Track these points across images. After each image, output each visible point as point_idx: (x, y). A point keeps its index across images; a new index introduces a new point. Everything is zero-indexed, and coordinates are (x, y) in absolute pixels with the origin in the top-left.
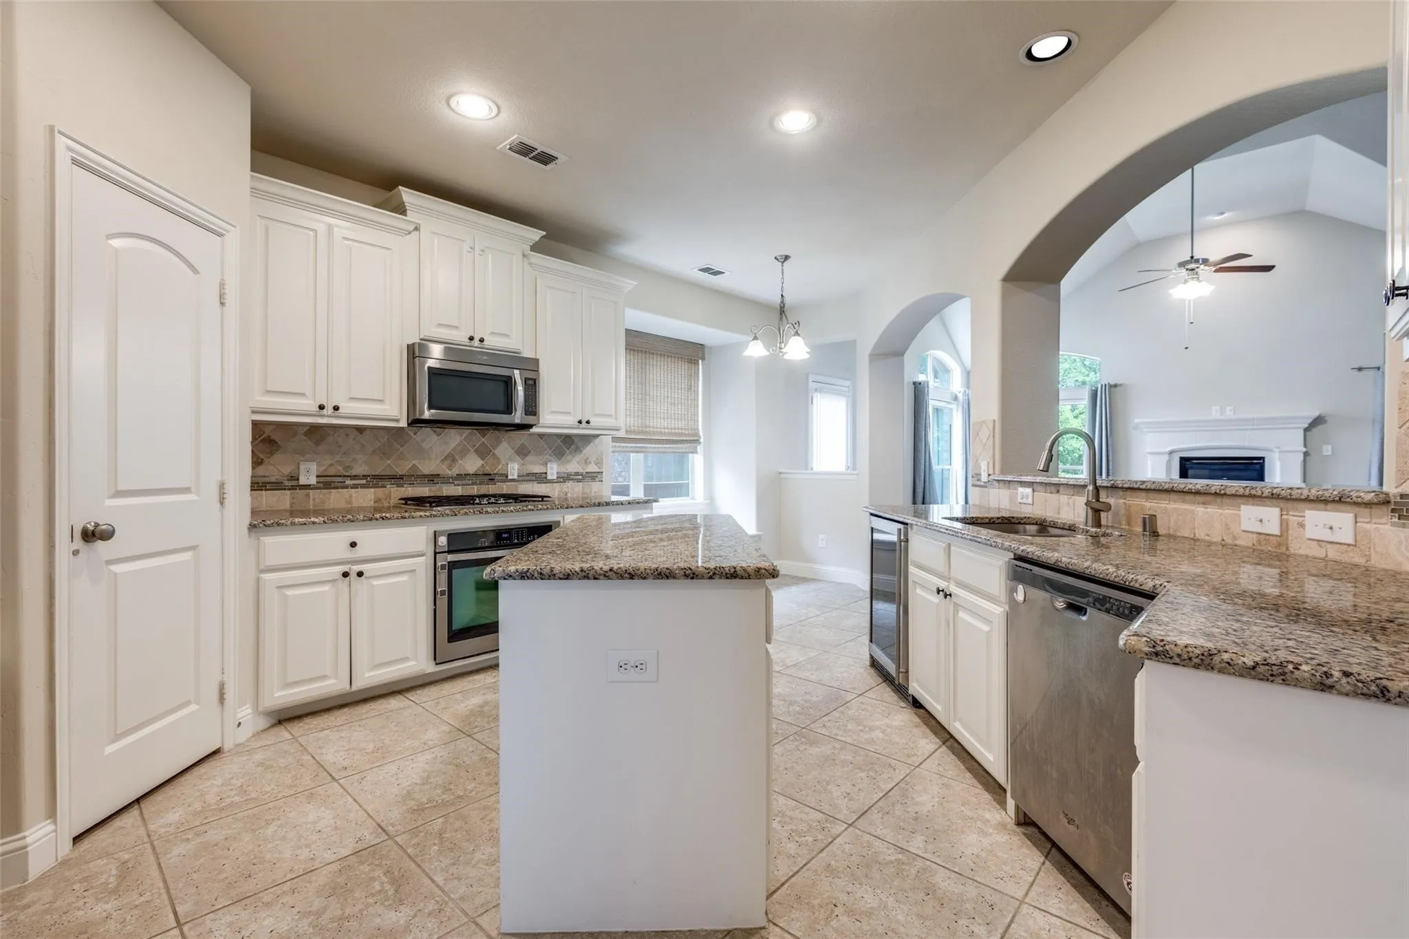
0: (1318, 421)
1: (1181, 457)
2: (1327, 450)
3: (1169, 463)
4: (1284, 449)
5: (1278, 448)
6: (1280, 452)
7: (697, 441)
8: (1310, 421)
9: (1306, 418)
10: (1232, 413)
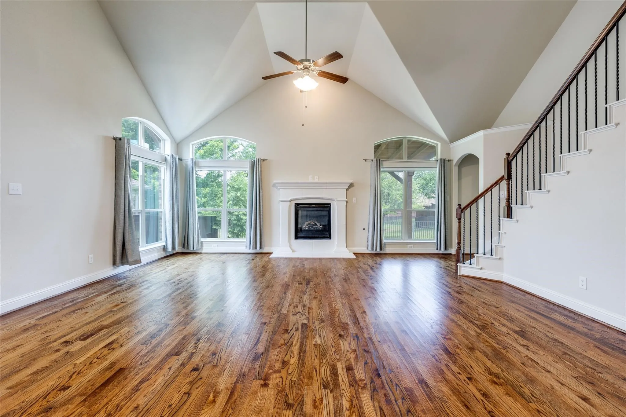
0: (351, 185)
1: (295, 204)
2: (354, 200)
3: (290, 206)
4: (339, 199)
5: (336, 199)
6: (337, 201)
8: (349, 185)
9: (348, 183)
10: (318, 179)
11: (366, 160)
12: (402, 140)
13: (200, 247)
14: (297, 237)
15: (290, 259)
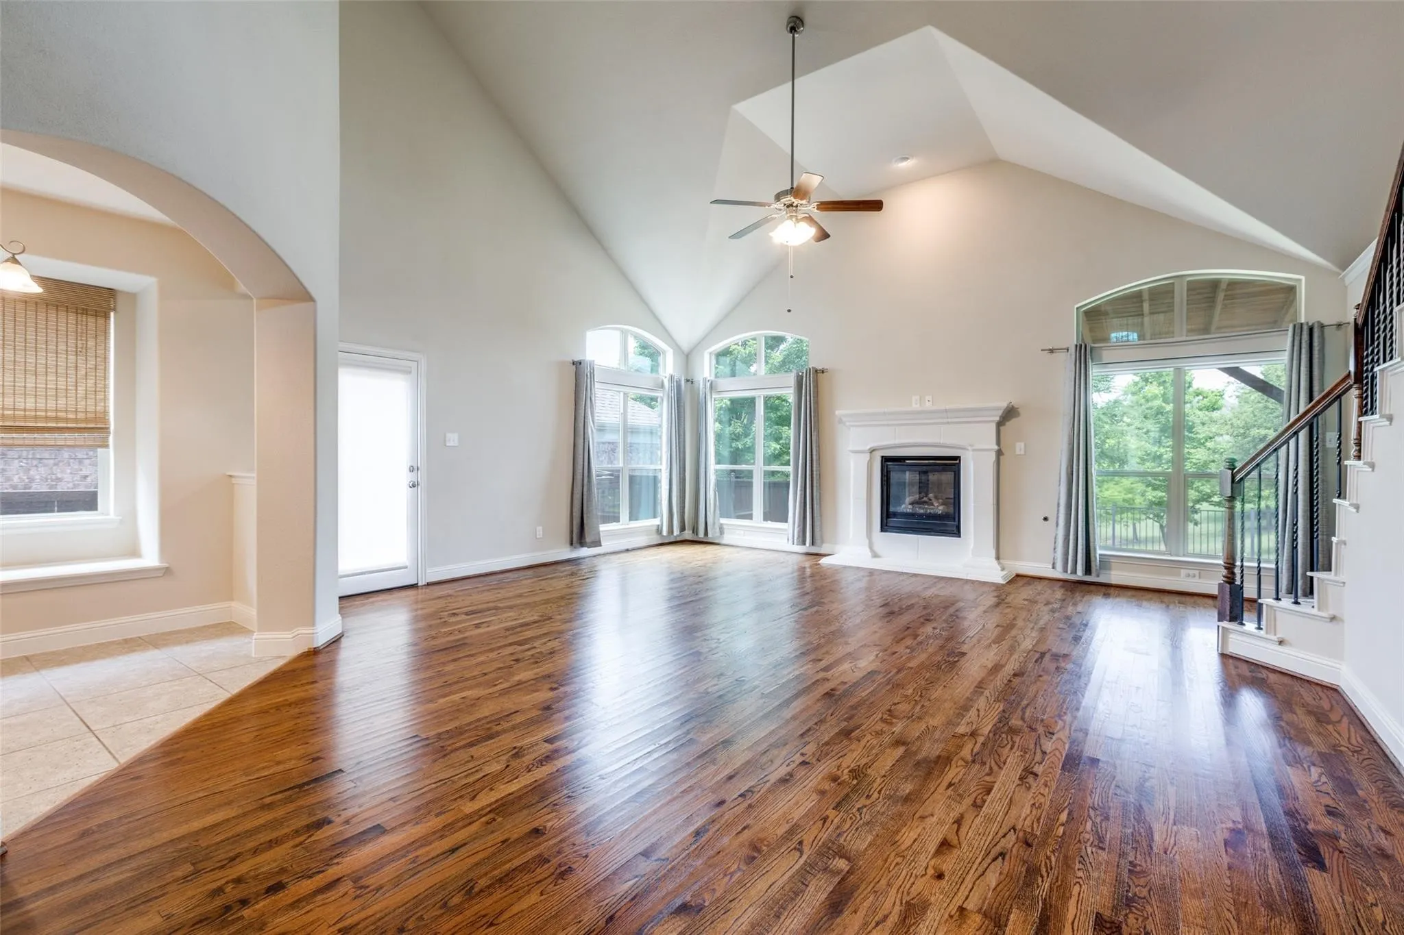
0: (1010, 414)
1: (882, 457)
2: (1020, 448)
3: (871, 462)
4: (976, 447)
5: (971, 445)
6: (974, 450)
7: (105, 430)
8: (1001, 413)
9: (997, 409)
10: (931, 402)
11: (1052, 351)
12: (1173, 284)
13: (718, 534)
14: (884, 527)
15: (871, 572)
